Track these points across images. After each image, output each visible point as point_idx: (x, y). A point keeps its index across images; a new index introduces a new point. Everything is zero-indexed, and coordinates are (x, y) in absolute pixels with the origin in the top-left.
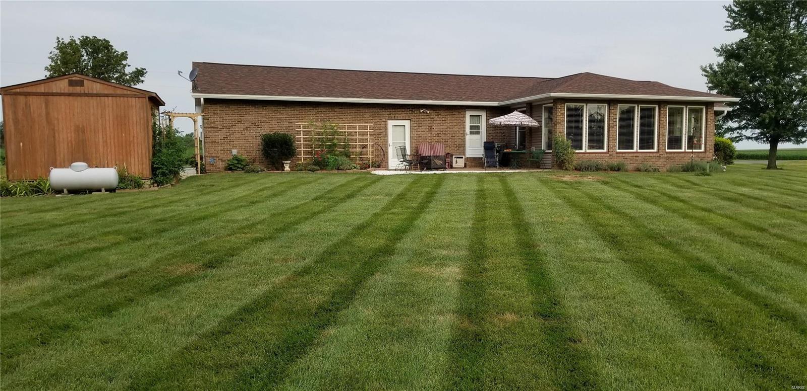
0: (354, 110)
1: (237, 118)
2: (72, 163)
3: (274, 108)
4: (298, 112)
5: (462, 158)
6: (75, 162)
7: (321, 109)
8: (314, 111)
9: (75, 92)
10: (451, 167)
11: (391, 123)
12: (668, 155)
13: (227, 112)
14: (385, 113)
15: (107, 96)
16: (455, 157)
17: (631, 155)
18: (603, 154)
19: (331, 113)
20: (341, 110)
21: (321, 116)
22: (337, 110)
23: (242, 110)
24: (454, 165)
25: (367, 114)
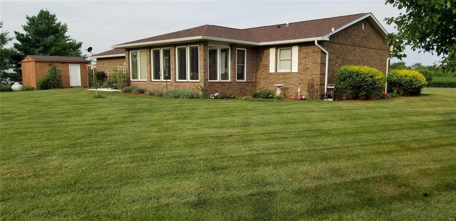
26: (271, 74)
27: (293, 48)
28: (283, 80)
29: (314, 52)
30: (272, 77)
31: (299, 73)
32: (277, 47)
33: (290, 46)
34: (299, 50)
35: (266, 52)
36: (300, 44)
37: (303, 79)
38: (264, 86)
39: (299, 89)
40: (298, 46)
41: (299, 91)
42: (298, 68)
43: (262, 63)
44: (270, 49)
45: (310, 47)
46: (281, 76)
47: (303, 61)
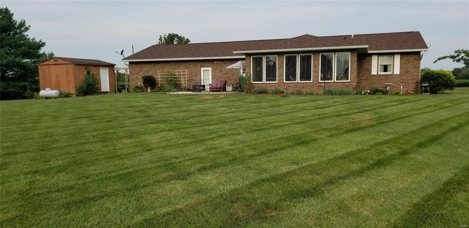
0: (185, 64)
1: (140, 69)
2: (46, 88)
3: (153, 64)
4: (162, 66)
5: (230, 86)
6: (47, 88)
7: (172, 64)
8: (169, 65)
9: (55, 63)
10: (225, 91)
11: (202, 69)
12: (320, 84)
13: (137, 67)
14: (199, 64)
15: (63, 64)
16: (227, 86)
17: (293, 84)
18: (274, 84)
19: (176, 66)
20: (180, 64)
21: (172, 67)
22: (178, 64)
23: (142, 66)
24: (227, 90)
25: (191, 65)
26: (374, 75)
27: (395, 56)
28: (386, 80)
29: (415, 59)
30: (373, 78)
31: (401, 74)
32: (379, 54)
33: (393, 54)
34: (400, 58)
35: (367, 58)
36: (401, 54)
37: (405, 79)
38: (365, 85)
39: (402, 87)
40: (400, 55)
41: (402, 88)
42: (400, 71)
43: (364, 67)
44: (372, 56)
45: (411, 56)
46: (383, 77)
47: (405, 66)
